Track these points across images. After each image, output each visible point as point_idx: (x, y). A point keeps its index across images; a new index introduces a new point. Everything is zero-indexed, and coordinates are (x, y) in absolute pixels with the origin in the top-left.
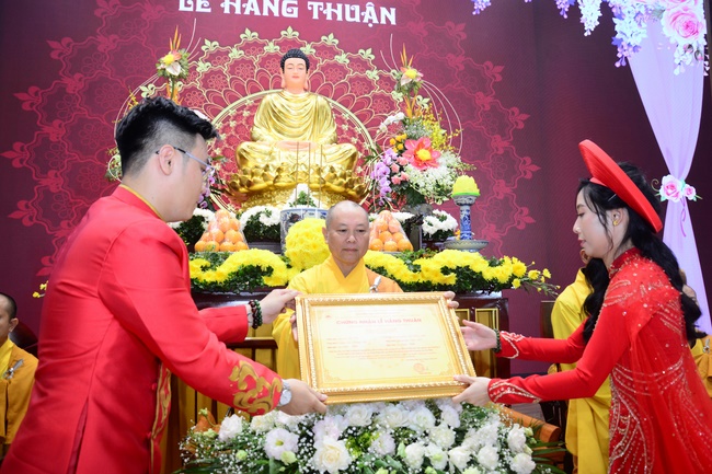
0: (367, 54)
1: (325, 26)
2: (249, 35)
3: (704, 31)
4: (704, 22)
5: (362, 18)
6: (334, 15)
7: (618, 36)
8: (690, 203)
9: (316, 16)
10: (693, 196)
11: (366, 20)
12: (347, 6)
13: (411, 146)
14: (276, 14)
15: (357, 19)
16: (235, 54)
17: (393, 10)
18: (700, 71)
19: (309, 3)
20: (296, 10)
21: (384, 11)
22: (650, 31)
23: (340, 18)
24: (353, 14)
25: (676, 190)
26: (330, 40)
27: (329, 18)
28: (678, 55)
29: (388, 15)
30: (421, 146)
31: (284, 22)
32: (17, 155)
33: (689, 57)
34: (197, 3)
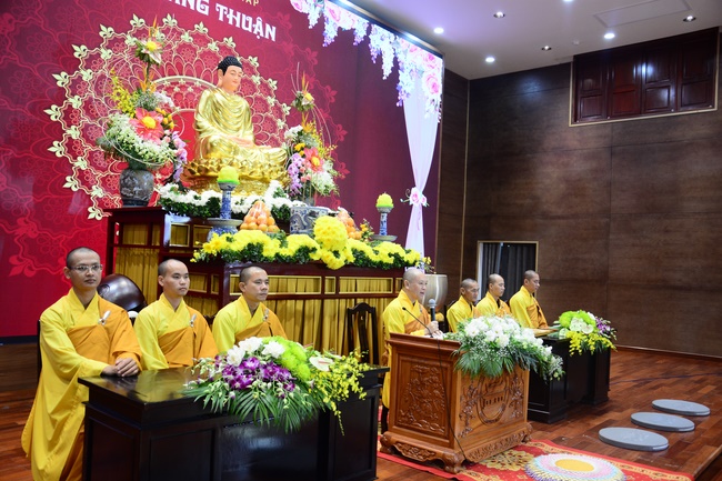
0: (254, 61)
1: (227, 29)
2: (170, 21)
3: (440, 91)
4: (441, 86)
5: (253, 29)
6: (234, 21)
7: (400, 84)
8: (423, 207)
9: (221, 18)
10: (425, 204)
11: (255, 32)
12: (244, 16)
13: (309, 154)
14: (192, 7)
15: (250, 29)
17: (274, 28)
18: (438, 117)
19: (218, 5)
20: (207, 7)
21: (268, 26)
22: (416, 84)
23: (238, 25)
24: (247, 23)
26: (230, 42)
27: (231, 22)
28: (427, 105)
29: (271, 32)
30: (313, 155)
31: (198, 17)
33: (432, 108)
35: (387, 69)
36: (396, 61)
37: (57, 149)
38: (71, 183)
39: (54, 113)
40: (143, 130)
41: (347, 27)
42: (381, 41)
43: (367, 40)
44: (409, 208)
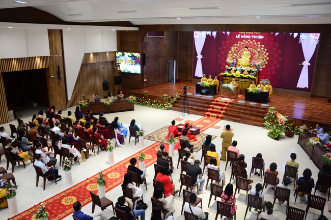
0: (259, 43)
1: (254, 39)
2: (244, 41)
3: (318, 36)
7: (300, 38)
8: (308, 66)
10: (309, 64)
12: (257, 36)
15: (258, 38)
16: (242, 43)
18: (317, 43)
19: (252, 36)
20: (250, 37)
22: (307, 36)
23: (256, 38)
25: (306, 64)
26: (254, 41)
28: (312, 41)
29: (263, 37)
30: (258, 59)
32: (219, 55)
33: (315, 41)
34: (238, 37)
40: (230, 59)
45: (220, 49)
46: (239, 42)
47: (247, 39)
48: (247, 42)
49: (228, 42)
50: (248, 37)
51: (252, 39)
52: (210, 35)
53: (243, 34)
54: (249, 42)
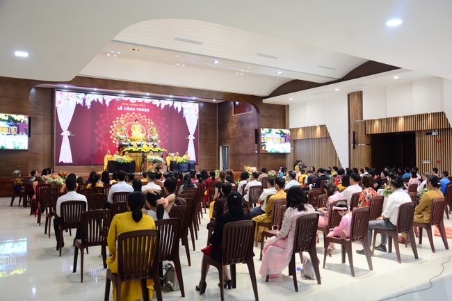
0: (145, 116)
1: (139, 112)
2: (128, 113)
3: (198, 111)
7: (184, 113)
8: (193, 140)
11: (145, 111)
13: (152, 133)
16: (126, 116)
19: (137, 108)
22: (189, 111)
23: (141, 111)
24: (143, 110)
26: (139, 114)
29: (148, 110)
30: (154, 133)
32: (96, 131)
33: (195, 116)
34: (121, 108)
35: (179, 110)
36: (182, 108)
37: (111, 137)
38: (114, 142)
39: (110, 132)
40: (121, 134)
41: (167, 104)
42: (178, 105)
43: (173, 105)
44: (188, 140)
45: (97, 123)
46: (122, 115)
47: (131, 112)
48: (131, 115)
49: (107, 115)
50: (132, 109)
51: (137, 112)
52: (82, 104)
53: (126, 106)
54: (134, 115)
